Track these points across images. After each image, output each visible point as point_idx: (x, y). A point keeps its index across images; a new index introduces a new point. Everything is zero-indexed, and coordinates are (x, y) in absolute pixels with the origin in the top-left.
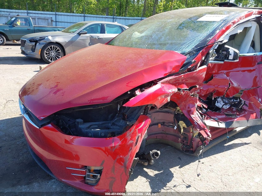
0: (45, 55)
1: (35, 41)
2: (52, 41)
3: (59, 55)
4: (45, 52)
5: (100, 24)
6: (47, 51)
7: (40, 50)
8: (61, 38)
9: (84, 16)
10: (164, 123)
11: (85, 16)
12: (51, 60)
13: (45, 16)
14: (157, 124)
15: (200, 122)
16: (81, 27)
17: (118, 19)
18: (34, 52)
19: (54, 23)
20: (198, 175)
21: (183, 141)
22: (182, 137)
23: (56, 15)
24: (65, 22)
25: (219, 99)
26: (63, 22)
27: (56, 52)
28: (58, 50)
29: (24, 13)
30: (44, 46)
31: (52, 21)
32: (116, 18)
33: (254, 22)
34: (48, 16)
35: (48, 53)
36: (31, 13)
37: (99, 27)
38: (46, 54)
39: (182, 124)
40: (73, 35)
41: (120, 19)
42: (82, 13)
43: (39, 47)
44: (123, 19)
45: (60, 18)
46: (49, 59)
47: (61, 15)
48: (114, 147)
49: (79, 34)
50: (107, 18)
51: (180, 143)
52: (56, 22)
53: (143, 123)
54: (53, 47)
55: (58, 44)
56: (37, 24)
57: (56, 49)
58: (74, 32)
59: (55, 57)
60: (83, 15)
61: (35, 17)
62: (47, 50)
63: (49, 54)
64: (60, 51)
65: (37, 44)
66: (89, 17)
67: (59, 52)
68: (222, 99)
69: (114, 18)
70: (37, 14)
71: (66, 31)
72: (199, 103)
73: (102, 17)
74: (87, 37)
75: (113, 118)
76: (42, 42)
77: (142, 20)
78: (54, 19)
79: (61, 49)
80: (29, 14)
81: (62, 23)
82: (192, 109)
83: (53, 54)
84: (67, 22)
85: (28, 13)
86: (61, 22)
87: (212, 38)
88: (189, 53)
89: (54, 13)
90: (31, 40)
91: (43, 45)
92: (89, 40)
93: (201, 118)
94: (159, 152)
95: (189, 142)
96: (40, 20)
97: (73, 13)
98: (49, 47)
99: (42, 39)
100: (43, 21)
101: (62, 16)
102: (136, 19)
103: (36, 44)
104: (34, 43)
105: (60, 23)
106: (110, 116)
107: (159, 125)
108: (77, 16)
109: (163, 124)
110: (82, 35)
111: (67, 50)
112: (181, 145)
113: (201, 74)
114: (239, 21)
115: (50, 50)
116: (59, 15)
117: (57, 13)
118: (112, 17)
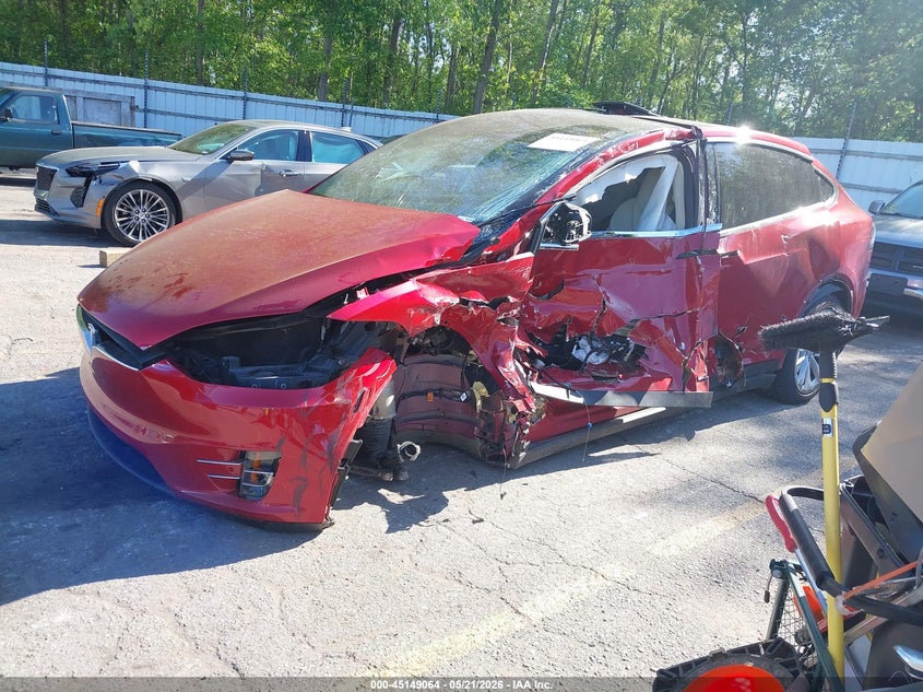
0: (117, 219)
1: (87, 173)
2: (141, 177)
3: (161, 222)
4: (118, 208)
5: (296, 133)
6: (122, 206)
7: (102, 202)
8: (168, 167)
9: (246, 99)
10: (441, 389)
11: (248, 99)
12: (136, 234)
13: (109, 90)
14: (425, 393)
15: (517, 383)
16: (233, 137)
17: (361, 113)
18: (82, 206)
19: (139, 116)
20: (502, 496)
21: (485, 434)
22: (482, 423)
23: (147, 87)
24: (176, 115)
25: (583, 342)
26: (169, 113)
27: (151, 210)
28: (159, 206)
29: (35, 75)
30: (114, 191)
31: (133, 108)
32: (353, 112)
33: (669, 156)
34: (119, 91)
35: (125, 211)
36: (60, 78)
37: (291, 138)
38: (119, 217)
39: (480, 390)
40: (206, 162)
41: (366, 114)
42: (236, 87)
43: (97, 195)
44: (375, 115)
45: (159, 100)
46: (128, 231)
47: (166, 90)
48: (308, 408)
49: (229, 159)
50: (321, 108)
51: (478, 440)
52: (146, 111)
53: (377, 366)
54: (145, 196)
55: (158, 185)
56: (80, 116)
57: (154, 200)
58: (210, 153)
59: (148, 226)
60: (240, 93)
61: (74, 91)
62: (124, 202)
63: (129, 215)
64: (166, 208)
65: (93, 183)
66: (262, 101)
67: (162, 212)
68: (590, 340)
69: (344, 111)
70: (82, 80)
71: (185, 146)
72: (520, 343)
73: (307, 106)
74: (254, 169)
75: (309, 356)
76: (107, 176)
77: (437, 121)
78: (139, 102)
79: (167, 202)
80: (51, 81)
81: (168, 117)
82: (502, 353)
83: (142, 216)
84: (186, 116)
85: (47, 77)
86: (162, 113)
87: (547, 190)
88: (491, 222)
89: (141, 82)
90: (73, 171)
91: (111, 188)
92: (259, 180)
93: (525, 376)
94: (418, 447)
95: (497, 434)
96: (92, 105)
97: (207, 84)
98: (129, 194)
99: (108, 167)
100: (104, 106)
101: (168, 93)
102: (420, 119)
103: (87, 184)
104: (80, 181)
105: (159, 116)
106: (302, 354)
107: (430, 395)
108: (222, 96)
109: (439, 393)
110: (236, 162)
111: (186, 204)
112: (480, 444)
113: (519, 271)
114: (620, 154)
115: (133, 205)
116: (157, 89)
117: (152, 83)
118: (340, 106)
